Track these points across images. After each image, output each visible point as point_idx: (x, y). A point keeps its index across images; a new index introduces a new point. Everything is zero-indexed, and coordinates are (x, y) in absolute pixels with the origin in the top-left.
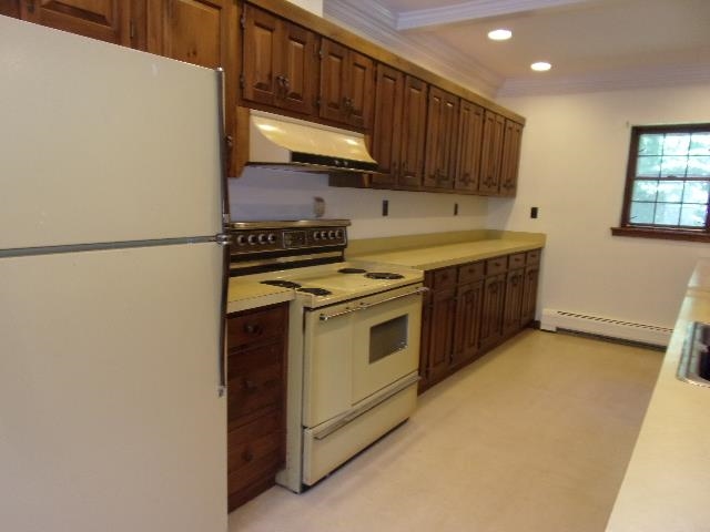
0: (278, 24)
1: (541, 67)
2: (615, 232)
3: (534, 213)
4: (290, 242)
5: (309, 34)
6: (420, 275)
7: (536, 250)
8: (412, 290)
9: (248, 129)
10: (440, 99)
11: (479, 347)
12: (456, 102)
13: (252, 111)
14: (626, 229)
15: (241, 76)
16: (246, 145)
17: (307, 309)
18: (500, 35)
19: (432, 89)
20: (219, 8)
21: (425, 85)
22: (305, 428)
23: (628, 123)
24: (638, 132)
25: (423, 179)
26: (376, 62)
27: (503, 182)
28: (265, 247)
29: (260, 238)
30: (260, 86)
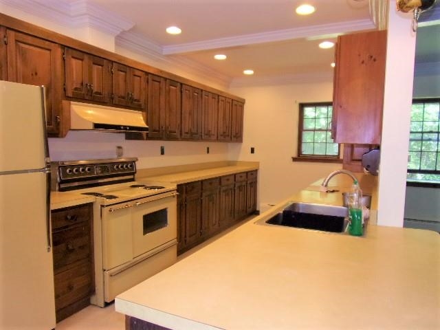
0: (86, 57)
1: (249, 72)
2: (295, 159)
3: (253, 150)
4: (100, 171)
5: (105, 61)
6: (174, 187)
7: (254, 171)
8: (169, 194)
9: (70, 111)
10: (189, 91)
11: (219, 226)
12: (200, 92)
13: (72, 102)
14: (300, 158)
15: (64, 85)
16: (69, 120)
17: (102, 206)
18: (221, 57)
19: (183, 86)
20: (50, 50)
21: (179, 84)
22: (105, 270)
23: (296, 102)
24: (302, 106)
25: (181, 134)
26: (147, 73)
27: (234, 134)
28: (83, 175)
29: (81, 170)
30: (76, 89)
